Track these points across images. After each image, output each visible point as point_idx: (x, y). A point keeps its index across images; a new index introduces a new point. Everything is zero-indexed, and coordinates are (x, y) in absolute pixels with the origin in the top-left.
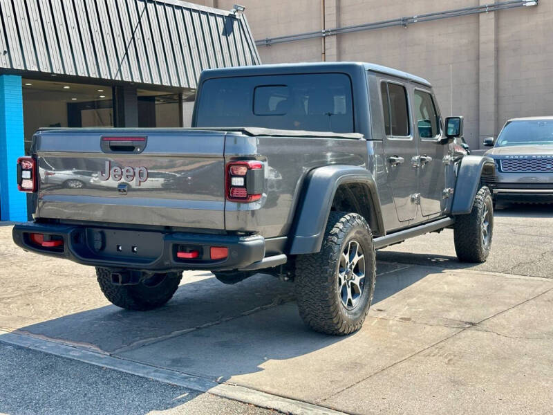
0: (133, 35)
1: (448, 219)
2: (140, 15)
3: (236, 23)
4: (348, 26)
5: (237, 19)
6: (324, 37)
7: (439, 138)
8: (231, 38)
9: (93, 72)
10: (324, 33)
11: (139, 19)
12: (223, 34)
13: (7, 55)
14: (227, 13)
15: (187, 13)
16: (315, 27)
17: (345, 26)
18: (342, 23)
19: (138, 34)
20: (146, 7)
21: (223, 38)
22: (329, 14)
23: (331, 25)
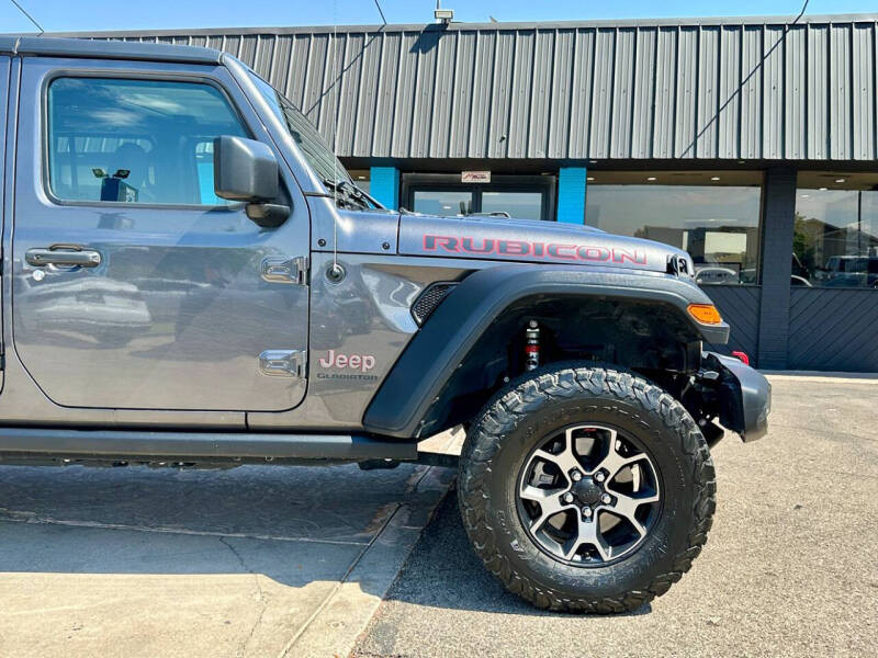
13: (504, 142)
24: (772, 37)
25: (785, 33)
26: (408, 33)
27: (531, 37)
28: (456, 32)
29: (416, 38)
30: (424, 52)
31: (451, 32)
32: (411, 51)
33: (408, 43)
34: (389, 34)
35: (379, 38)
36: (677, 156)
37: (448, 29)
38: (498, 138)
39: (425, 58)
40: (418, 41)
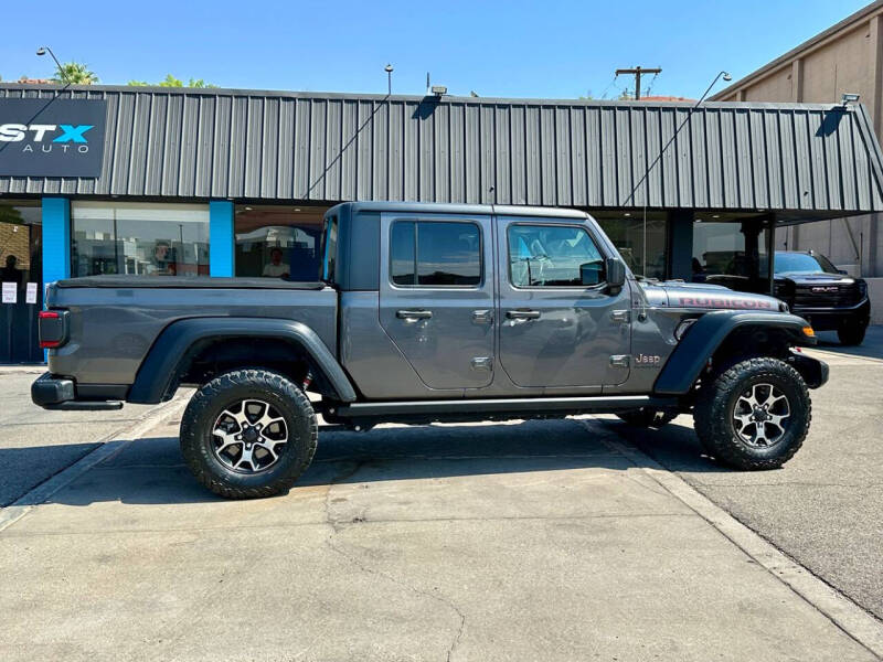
0: (662, 152)
1: (646, 397)
2: (678, 128)
3: (845, 118)
8: (831, 140)
11: (676, 133)
12: (817, 135)
13: (493, 192)
14: (829, 107)
19: (669, 152)
21: (817, 141)
24: (681, 117)
25: (690, 115)
26: (410, 103)
27: (507, 110)
28: (448, 104)
29: (416, 107)
31: (444, 104)
33: (409, 110)
34: (393, 102)
35: (385, 106)
36: (621, 205)
37: (442, 100)
38: (488, 189)
39: (425, 124)
40: (418, 109)
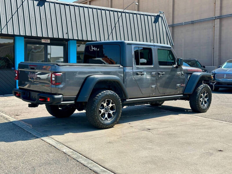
0: (115, 25)
2: (119, 17)
3: (160, 18)
4: (224, 15)
5: (161, 17)
6: (215, 19)
7: (175, 66)
8: (157, 24)
9: (98, 39)
10: (215, 18)
11: (118, 19)
12: (154, 23)
13: (67, 34)
14: (156, 14)
15: (138, 16)
16: (212, 15)
17: (223, 15)
18: (222, 13)
19: (117, 25)
20: (122, 15)
21: (154, 24)
22: (217, 10)
23: (218, 14)
28: (49, 2)
30: (41, 6)
32: (37, 5)
39: (42, 8)
40: (39, 3)
